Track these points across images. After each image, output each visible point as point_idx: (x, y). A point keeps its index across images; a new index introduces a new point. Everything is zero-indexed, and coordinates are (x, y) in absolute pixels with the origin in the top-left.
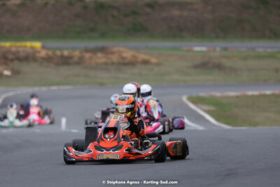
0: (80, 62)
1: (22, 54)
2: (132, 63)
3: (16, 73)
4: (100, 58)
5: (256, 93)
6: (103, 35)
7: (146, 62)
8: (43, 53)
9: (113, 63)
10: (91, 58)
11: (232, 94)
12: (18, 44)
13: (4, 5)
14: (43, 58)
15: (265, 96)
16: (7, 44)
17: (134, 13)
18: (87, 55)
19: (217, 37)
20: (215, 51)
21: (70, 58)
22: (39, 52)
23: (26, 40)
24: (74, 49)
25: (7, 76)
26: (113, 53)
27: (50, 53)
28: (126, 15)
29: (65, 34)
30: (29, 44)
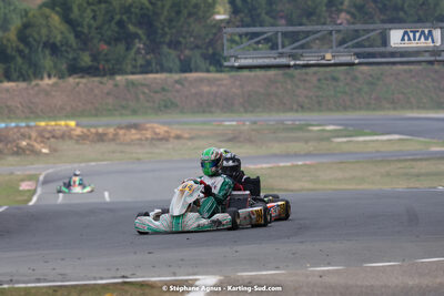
0: (115, 138)
1: (58, 133)
2: (165, 139)
3: (53, 150)
4: (134, 135)
5: (289, 164)
6: (135, 112)
7: (178, 137)
8: (78, 131)
9: (147, 139)
10: (125, 135)
11: (264, 166)
12: (53, 123)
13: (37, 85)
14: (78, 136)
15: (297, 166)
16: (43, 124)
17: (163, 89)
18: (121, 132)
19: (246, 111)
20: (244, 124)
21: (105, 134)
22: (74, 130)
23: (60, 119)
24: (108, 126)
25: (46, 154)
26: (146, 130)
27: (85, 130)
28: (156, 92)
29: (97, 113)
30: (63, 123)
